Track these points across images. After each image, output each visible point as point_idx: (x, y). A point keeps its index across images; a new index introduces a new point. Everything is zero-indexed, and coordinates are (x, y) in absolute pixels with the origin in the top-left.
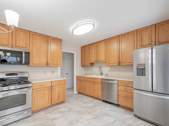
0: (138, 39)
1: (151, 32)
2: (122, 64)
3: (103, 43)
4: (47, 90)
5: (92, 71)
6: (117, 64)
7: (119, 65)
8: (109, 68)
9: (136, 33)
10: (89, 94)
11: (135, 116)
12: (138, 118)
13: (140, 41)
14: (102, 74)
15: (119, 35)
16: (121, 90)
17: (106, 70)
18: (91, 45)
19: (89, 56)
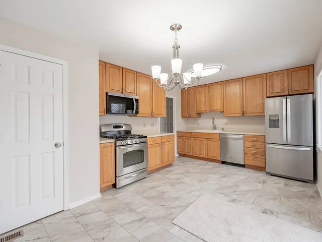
0: (268, 85)
1: (282, 78)
2: (247, 115)
3: (219, 86)
4: (158, 147)
5: (198, 124)
6: (240, 115)
7: (243, 115)
8: (225, 121)
9: (264, 78)
10: (201, 156)
11: (268, 173)
12: (271, 175)
13: (271, 87)
14: (215, 128)
15: (243, 78)
16: (248, 146)
17: (221, 122)
18: (198, 88)
19: (197, 103)
